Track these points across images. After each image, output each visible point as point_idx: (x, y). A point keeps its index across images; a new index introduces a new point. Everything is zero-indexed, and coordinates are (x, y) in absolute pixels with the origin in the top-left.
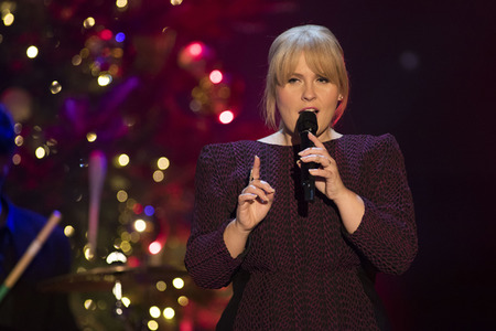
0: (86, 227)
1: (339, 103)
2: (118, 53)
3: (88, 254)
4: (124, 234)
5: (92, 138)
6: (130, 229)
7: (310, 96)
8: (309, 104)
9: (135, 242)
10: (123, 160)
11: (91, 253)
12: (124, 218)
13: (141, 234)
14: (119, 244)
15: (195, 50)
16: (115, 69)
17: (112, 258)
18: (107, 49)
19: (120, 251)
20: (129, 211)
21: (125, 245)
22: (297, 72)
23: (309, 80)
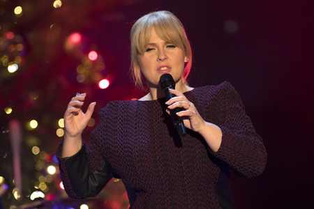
0: (13, 176)
1: (186, 64)
2: (20, 47)
3: (16, 195)
4: (41, 178)
5: (9, 111)
6: (44, 173)
7: (162, 57)
8: (163, 63)
9: (49, 182)
10: (34, 124)
11: (18, 194)
12: (40, 166)
13: (53, 176)
14: (38, 185)
15: (75, 38)
16: (19, 59)
17: (34, 196)
18: (12, 46)
19: (39, 190)
20: (42, 160)
21: (43, 186)
22: (151, 42)
23: (161, 46)
